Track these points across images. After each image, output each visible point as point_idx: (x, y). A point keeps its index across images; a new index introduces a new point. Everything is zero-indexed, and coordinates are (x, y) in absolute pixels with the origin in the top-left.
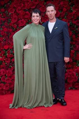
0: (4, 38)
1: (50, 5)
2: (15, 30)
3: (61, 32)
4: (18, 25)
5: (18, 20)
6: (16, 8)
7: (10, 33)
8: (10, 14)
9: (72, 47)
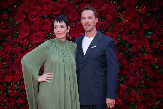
0: (5, 63)
1: (88, 9)
2: (24, 49)
3: (103, 54)
4: (30, 41)
5: (31, 33)
6: (27, 14)
7: (17, 55)
8: (17, 23)
9: (122, 79)
